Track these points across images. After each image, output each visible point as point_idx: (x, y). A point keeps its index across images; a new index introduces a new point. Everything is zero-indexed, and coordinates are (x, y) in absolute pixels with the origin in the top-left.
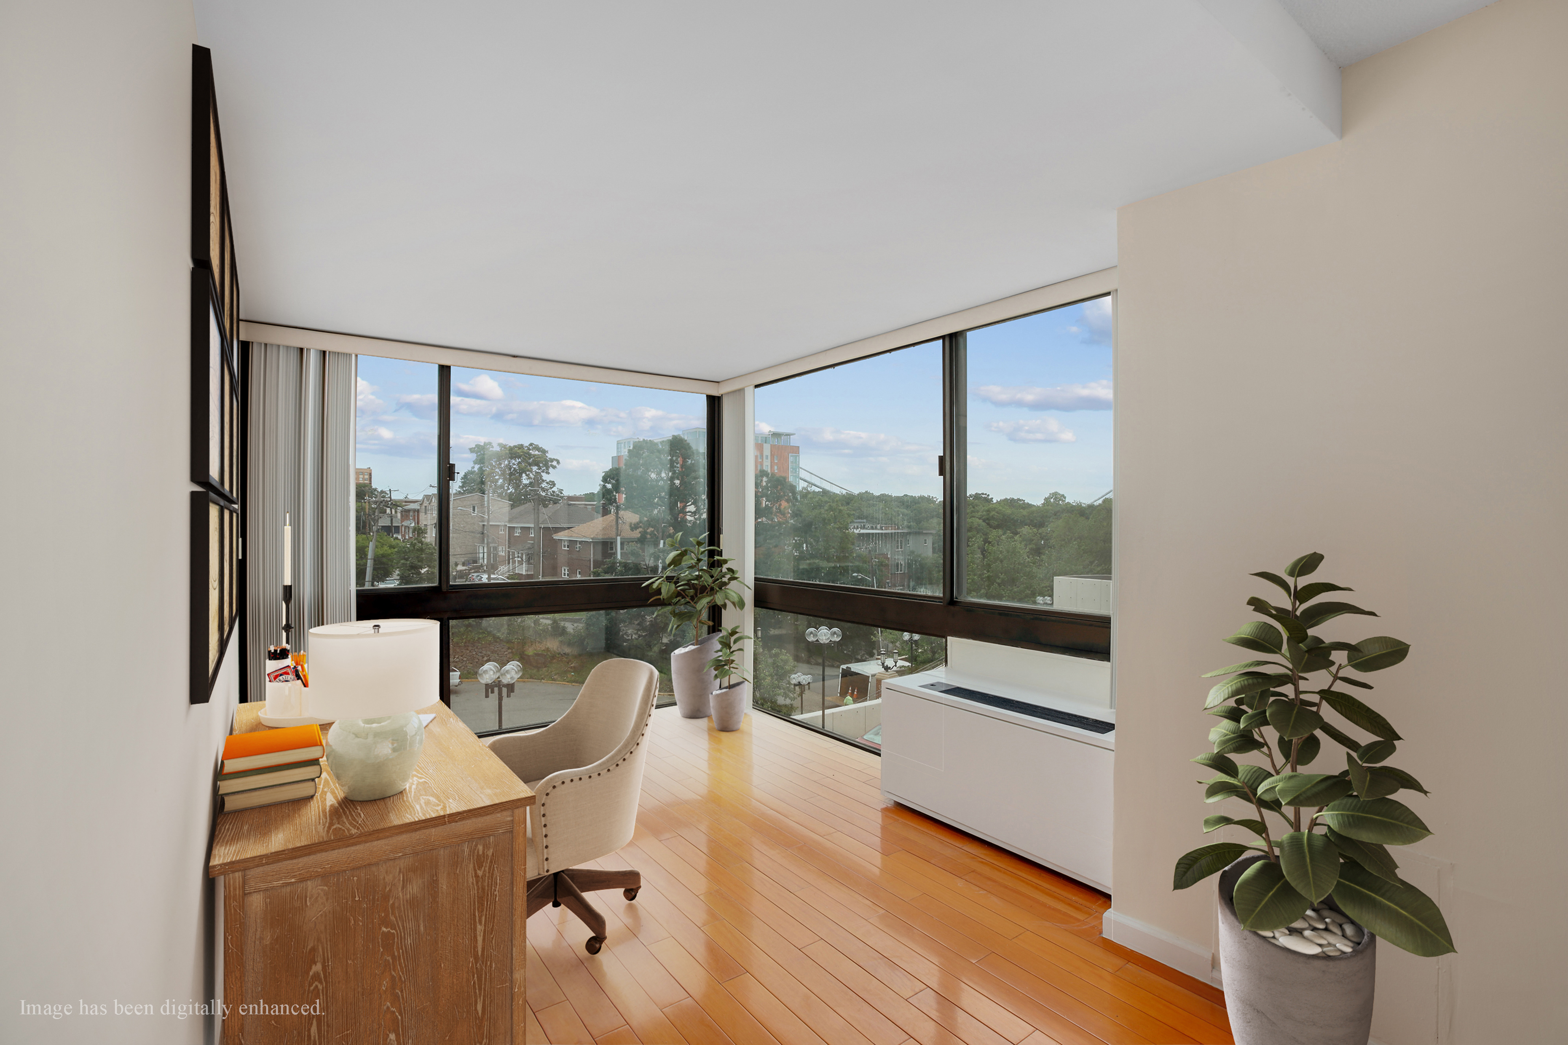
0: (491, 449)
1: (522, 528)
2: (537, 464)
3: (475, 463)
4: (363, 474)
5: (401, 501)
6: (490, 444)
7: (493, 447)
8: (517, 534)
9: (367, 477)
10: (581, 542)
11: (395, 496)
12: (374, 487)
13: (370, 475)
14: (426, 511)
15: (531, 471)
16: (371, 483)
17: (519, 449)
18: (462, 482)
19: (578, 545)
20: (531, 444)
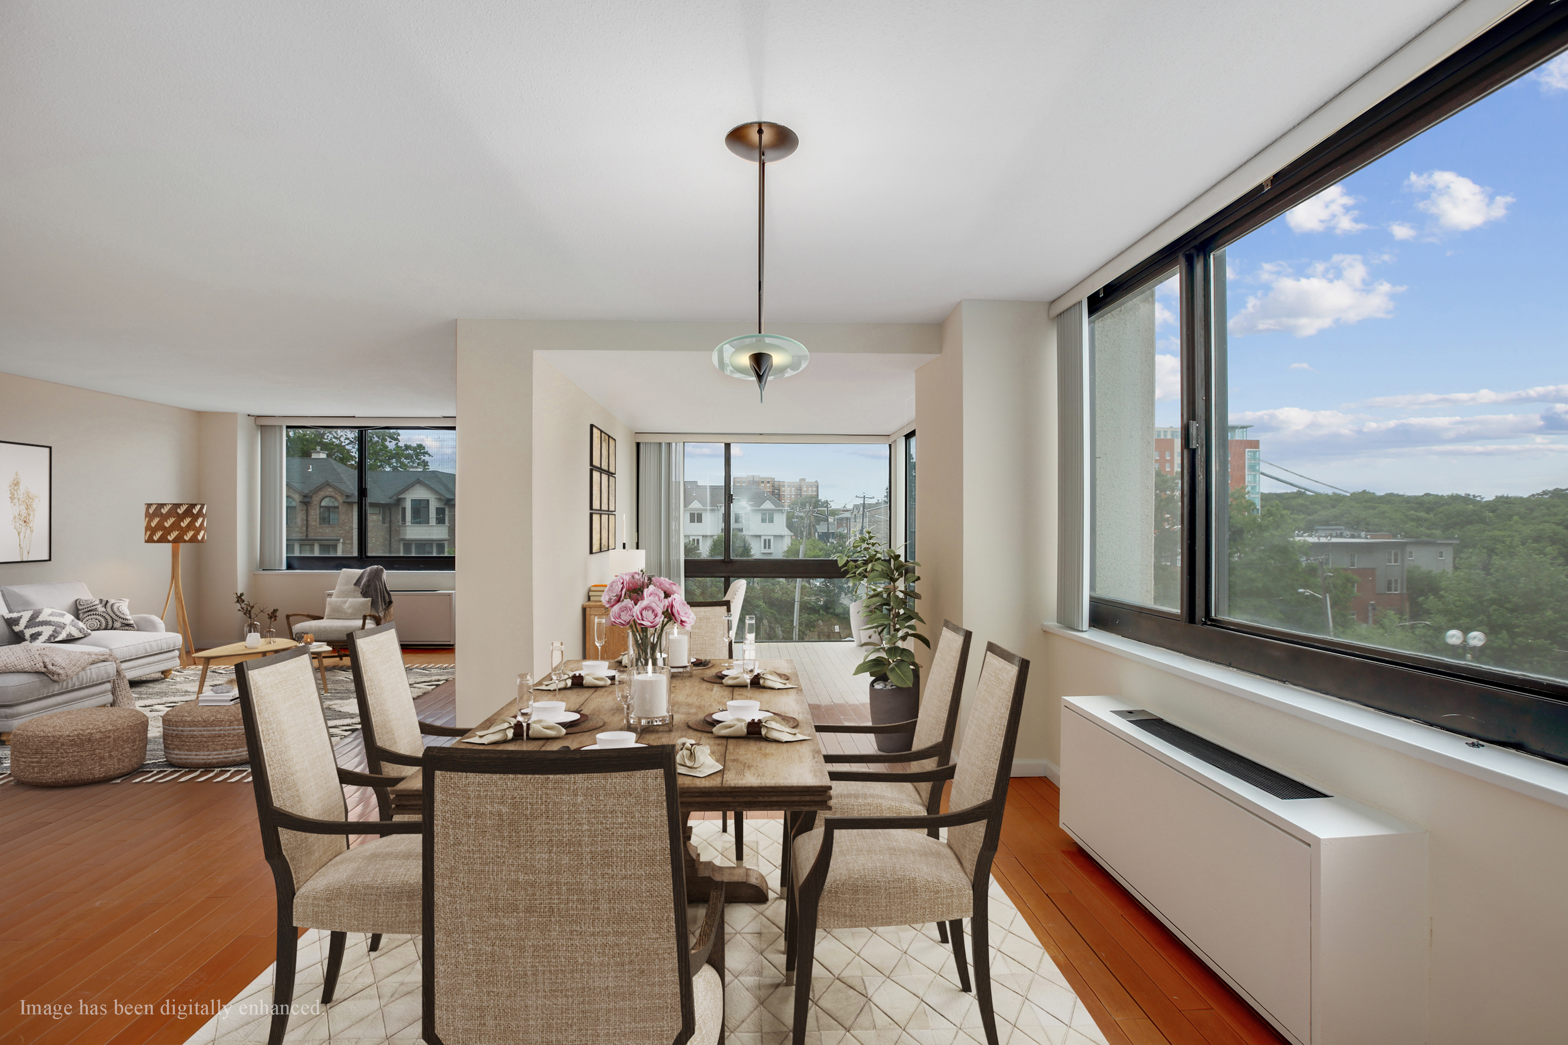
4: (811, 486)
5: (839, 510)
9: (814, 489)
11: (834, 506)
12: (819, 498)
13: (817, 487)
14: (855, 519)
16: (818, 495)
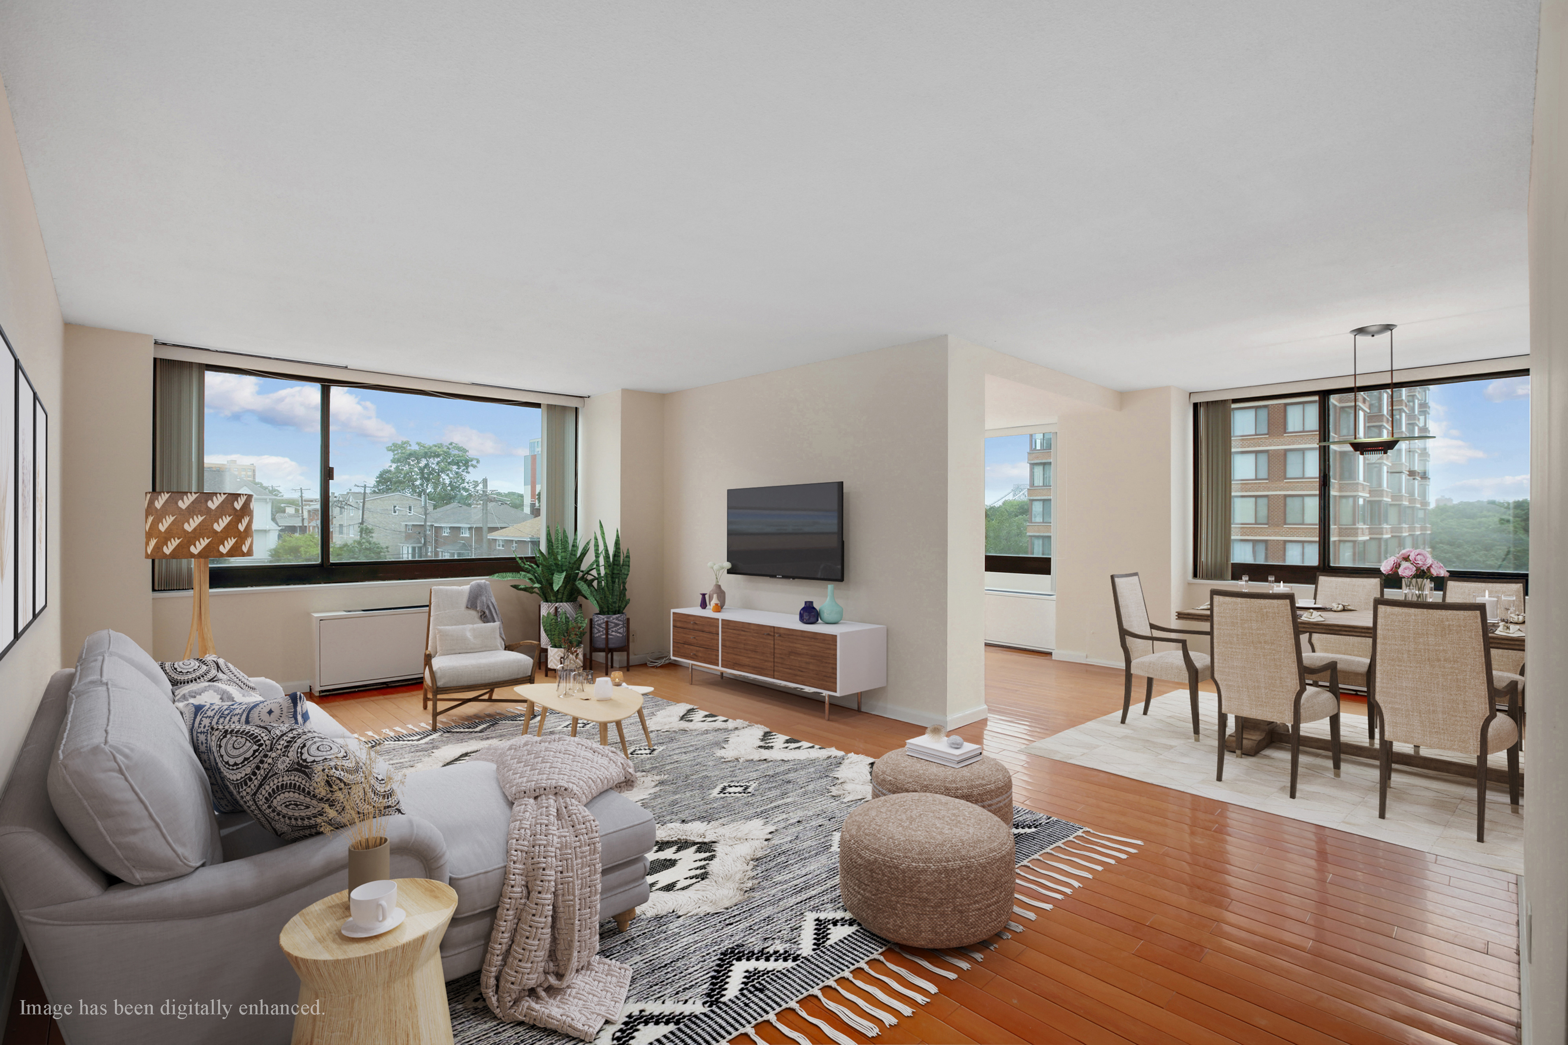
0: (409, 448)
1: (451, 528)
2: (457, 464)
3: (393, 461)
6: (407, 443)
7: (410, 445)
8: (446, 534)
9: (250, 473)
10: (517, 542)
13: (254, 471)
15: (451, 471)
17: (439, 448)
18: (377, 482)
19: (514, 545)
20: (451, 444)
